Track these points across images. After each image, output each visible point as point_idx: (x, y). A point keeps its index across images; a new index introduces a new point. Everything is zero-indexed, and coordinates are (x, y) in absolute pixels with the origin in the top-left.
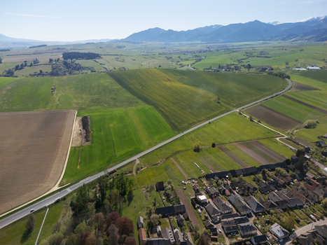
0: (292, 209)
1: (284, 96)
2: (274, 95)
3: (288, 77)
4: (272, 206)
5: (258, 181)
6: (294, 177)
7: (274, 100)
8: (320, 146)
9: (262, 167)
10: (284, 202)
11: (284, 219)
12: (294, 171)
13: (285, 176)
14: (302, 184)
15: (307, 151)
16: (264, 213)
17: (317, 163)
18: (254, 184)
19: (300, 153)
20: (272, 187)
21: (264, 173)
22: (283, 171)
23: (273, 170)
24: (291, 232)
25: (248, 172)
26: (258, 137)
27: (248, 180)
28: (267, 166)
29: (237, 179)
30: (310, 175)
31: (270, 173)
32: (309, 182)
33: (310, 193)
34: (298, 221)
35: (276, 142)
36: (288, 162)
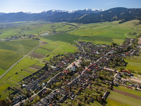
0: (46, 78)
1: (39, 47)
2: (36, 47)
3: (39, 39)
4: (42, 80)
5: (37, 75)
6: (45, 71)
7: (37, 49)
8: (50, 61)
9: (38, 71)
10: (44, 77)
11: (45, 81)
12: (45, 69)
13: (43, 72)
14: (47, 72)
15: (48, 63)
16: (40, 82)
17: (50, 66)
18: (37, 76)
19: (46, 65)
20: (41, 75)
21: (38, 73)
22: (43, 70)
23: (40, 71)
24: (46, 83)
25: (34, 74)
26: (35, 63)
27: (35, 76)
28: (39, 71)
29: (32, 77)
30: (49, 69)
31: (40, 72)
32: (49, 71)
33: (49, 73)
34: (48, 80)
35: (40, 63)
36: (44, 68)
